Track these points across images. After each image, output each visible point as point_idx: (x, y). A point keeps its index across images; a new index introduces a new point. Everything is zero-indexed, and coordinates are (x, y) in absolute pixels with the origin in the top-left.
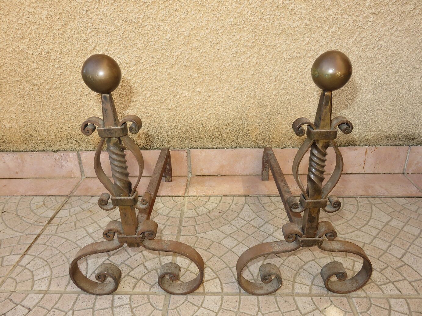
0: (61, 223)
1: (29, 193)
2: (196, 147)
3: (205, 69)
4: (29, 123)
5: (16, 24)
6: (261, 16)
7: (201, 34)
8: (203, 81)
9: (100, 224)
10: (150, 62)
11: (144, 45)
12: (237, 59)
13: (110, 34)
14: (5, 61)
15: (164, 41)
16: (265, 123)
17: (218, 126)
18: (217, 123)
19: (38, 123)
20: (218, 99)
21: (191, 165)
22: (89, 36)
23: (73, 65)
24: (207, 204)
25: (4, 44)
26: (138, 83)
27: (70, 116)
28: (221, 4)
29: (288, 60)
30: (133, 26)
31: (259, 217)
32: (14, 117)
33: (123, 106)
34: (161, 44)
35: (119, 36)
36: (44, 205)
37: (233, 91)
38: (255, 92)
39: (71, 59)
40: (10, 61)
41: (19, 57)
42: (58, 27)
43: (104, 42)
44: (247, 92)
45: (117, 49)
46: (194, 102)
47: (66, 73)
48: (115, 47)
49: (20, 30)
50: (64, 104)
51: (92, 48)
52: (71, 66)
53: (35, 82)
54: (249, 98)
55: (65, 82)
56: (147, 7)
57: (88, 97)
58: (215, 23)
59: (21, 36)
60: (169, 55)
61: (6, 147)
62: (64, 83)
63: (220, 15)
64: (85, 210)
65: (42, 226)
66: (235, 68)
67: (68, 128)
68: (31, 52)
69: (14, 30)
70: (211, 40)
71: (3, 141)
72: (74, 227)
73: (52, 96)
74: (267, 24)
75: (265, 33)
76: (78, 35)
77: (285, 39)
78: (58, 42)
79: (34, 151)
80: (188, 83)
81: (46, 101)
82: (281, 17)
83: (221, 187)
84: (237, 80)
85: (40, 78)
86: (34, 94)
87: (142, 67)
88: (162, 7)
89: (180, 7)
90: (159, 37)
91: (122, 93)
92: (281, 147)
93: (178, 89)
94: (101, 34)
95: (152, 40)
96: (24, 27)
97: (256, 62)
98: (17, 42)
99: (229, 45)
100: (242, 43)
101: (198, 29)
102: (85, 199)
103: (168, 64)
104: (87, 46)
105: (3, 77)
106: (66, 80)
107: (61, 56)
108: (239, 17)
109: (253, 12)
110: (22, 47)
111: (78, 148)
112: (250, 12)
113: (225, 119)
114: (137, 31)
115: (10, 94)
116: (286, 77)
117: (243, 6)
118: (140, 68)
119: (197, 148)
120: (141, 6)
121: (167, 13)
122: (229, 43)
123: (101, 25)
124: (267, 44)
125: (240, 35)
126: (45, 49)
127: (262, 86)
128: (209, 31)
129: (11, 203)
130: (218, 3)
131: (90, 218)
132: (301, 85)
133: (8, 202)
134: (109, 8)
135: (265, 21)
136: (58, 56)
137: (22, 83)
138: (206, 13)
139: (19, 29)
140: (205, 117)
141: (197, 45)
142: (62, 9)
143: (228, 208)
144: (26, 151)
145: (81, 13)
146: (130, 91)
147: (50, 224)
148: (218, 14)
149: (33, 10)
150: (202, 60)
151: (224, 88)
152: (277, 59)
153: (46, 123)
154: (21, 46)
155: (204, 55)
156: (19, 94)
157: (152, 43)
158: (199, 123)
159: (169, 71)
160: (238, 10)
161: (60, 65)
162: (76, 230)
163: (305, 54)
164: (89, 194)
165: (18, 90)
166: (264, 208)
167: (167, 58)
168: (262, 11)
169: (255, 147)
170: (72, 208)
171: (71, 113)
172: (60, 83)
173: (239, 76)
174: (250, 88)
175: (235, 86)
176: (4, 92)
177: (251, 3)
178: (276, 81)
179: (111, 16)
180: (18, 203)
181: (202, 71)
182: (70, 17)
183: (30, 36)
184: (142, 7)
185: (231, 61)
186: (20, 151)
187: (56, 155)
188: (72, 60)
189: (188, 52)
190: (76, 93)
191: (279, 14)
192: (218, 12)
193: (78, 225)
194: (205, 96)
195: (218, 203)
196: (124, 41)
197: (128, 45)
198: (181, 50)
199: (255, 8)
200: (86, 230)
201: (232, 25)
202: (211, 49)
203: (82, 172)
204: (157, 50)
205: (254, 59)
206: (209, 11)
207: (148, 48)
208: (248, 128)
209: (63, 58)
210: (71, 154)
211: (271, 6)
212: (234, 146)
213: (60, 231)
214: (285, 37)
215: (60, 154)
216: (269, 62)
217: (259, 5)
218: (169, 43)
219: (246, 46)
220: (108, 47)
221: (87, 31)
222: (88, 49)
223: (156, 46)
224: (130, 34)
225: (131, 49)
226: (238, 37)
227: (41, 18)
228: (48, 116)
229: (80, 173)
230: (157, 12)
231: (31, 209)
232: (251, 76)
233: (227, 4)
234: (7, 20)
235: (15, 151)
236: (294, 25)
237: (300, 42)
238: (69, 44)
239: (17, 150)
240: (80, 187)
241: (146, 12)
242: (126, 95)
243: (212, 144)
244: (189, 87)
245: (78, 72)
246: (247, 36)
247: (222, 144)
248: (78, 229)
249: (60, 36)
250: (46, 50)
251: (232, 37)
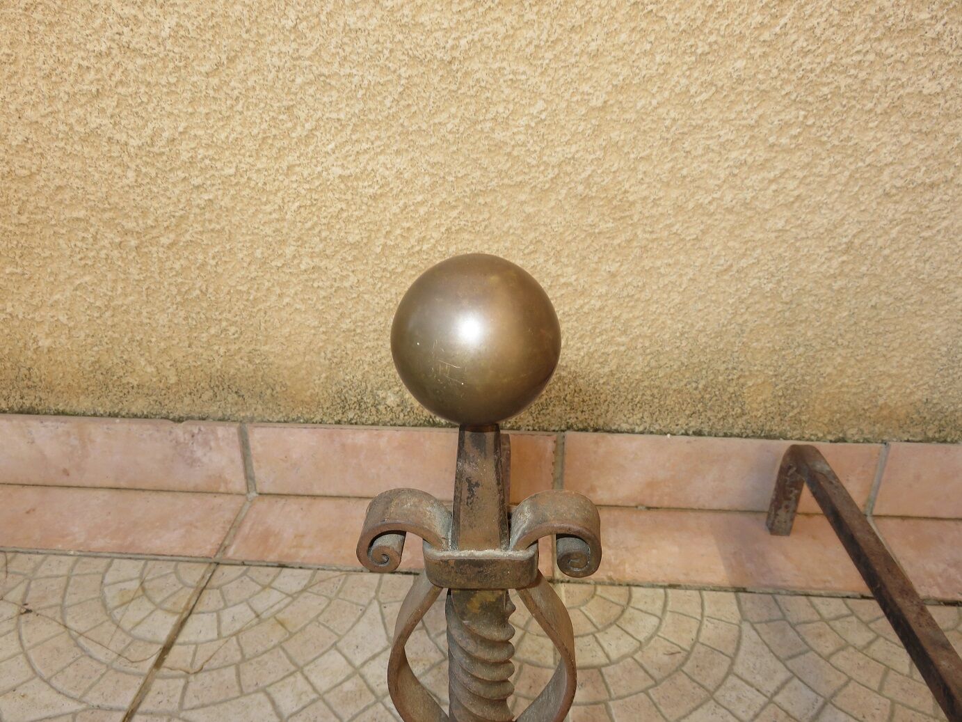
0: (197, 667)
1: (99, 543)
2: (581, 426)
3: (638, 206)
4: (106, 340)
5: (82, 54)
6: (833, 56)
7: (639, 105)
8: (629, 241)
9: (313, 678)
10: (474, 181)
11: (461, 129)
12: (739, 182)
13: (361, 92)
14: (44, 162)
15: (523, 121)
16: (793, 371)
17: (654, 372)
18: (653, 363)
19: (132, 340)
20: (665, 296)
21: (562, 474)
22: (300, 95)
23: (243, 180)
24: (627, 615)
25: (43, 112)
26: (432, 241)
27: (224, 324)
28: (714, 15)
29: (894, 191)
30: (435, 71)
31: (800, 679)
32: (63, 319)
33: (383, 302)
34: (515, 130)
35: (390, 99)
36: (144, 590)
37: (714, 276)
38: (779, 282)
39: (240, 162)
40: (57, 162)
41: (86, 150)
42: (206, 67)
43: (342, 116)
44: (756, 281)
45: (378, 138)
46: (593, 302)
47: (222, 203)
48: (374, 133)
49: (92, 72)
50: (210, 290)
51: (305, 133)
52: (237, 184)
53: (130, 225)
54: (757, 298)
55: (218, 227)
56: (485, 14)
57: (282, 275)
58: (688, 73)
59: (94, 90)
60: (534, 162)
61: (38, 400)
62: (212, 230)
63: (707, 49)
64: (263, 616)
65: (140, 675)
66: (730, 210)
67: (216, 358)
68: (123, 138)
69: (73, 69)
70: (668, 123)
71: (30, 383)
72: (237, 688)
73: (177, 266)
74: (850, 81)
75: (838, 108)
76: (265, 93)
77: (896, 127)
78: (203, 110)
79: (116, 415)
80: (580, 247)
81: (158, 279)
82: (896, 61)
83: (654, 551)
84: (731, 244)
85: (145, 213)
86: (123, 259)
87: (450, 193)
88: (530, 16)
89: (586, 19)
90: (511, 107)
91: (382, 266)
92: (830, 437)
93: (551, 262)
94: (334, 93)
95: (489, 116)
96: (104, 61)
97: (796, 193)
98: (81, 106)
99: (722, 140)
100: (761, 135)
101: (635, 88)
102: (264, 574)
103: (527, 189)
104: (290, 125)
105: (37, 207)
106: (218, 223)
107: (211, 152)
108: (765, 55)
109: (810, 41)
110: (94, 121)
111: (242, 414)
112: (802, 43)
113: (677, 351)
114: (444, 86)
115: (55, 254)
116: (880, 242)
117: (782, 22)
118: (444, 196)
119: (585, 430)
120: (465, 10)
121: (544, 37)
122: (722, 133)
123: (336, 65)
124: (836, 143)
125: (760, 111)
126: (163, 130)
127: (803, 265)
128: (666, 94)
129: (47, 577)
130: (705, 12)
131: (281, 652)
132: (921, 265)
133: (39, 574)
134: (366, 13)
135: (845, 71)
136: (201, 151)
137: (92, 225)
138: (663, 41)
139: (88, 68)
140: (618, 344)
141: (622, 137)
142: (221, 12)
143: (694, 635)
144: (95, 415)
145: (280, 26)
146: (406, 261)
147: (164, 671)
148: (700, 44)
149: (133, 12)
150: (633, 181)
151: (686, 266)
152: (862, 186)
153: (153, 340)
154: (93, 119)
155: (642, 167)
156: (82, 255)
157: (489, 125)
158: (601, 360)
159: (529, 209)
160: (766, 36)
161: (206, 179)
162: (243, 700)
163: (950, 175)
164: (273, 557)
165: (79, 244)
166: (803, 640)
167: (526, 170)
168: (840, 41)
169: (755, 436)
170: (226, 607)
171: (229, 316)
172: (201, 229)
173: (737, 232)
174: (766, 267)
175: (722, 262)
176: (38, 250)
177: (810, 16)
178: (846, 252)
179: (371, 39)
180: (69, 578)
181: (627, 213)
182: (245, 36)
183: (121, 90)
184: (469, 15)
185: (720, 187)
186: (75, 414)
187: (179, 431)
188: (242, 165)
189: (593, 156)
190: (248, 260)
191: (891, 50)
192: (702, 37)
193: (247, 678)
194: (626, 286)
195: (659, 613)
196: (403, 117)
197: (415, 127)
198: (574, 148)
199: (818, 31)
200: (273, 703)
201: (740, 81)
202: (666, 149)
203: (249, 478)
204: (499, 146)
205: (792, 184)
206: (674, 35)
207: (472, 140)
208: (742, 380)
209: (217, 157)
210: (221, 430)
211: (870, 25)
212: (694, 429)
213: (196, 702)
214: (896, 123)
215: (189, 428)
216: (836, 195)
217: (835, 23)
218: (541, 125)
219: (773, 146)
220: (354, 131)
221: (293, 81)
222: (294, 135)
223: (499, 135)
224: (424, 95)
225: (421, 141)
226: (755, 116)
227: (157, 37)
228: (161, 322)
229: (244, 483)
230: (511, 32)
231: (104, 605)
232: (773, 235)
233: (732, 15)
234: (53, 38)
235: (63, 413)
236: (930, 87)
237: (942, 139)
238: (238, 117)
239: (68, 409)
240: (246, 529)
241: (480, 31)
242: (393, 272)
243: (630, 421)
244: (584, 258)
245: (259, 202)
246: (782, 116)
247: (660, 422)
248: (249, 694)
249: (211, 92)
250: (166, 134)
251: (733, 116)
